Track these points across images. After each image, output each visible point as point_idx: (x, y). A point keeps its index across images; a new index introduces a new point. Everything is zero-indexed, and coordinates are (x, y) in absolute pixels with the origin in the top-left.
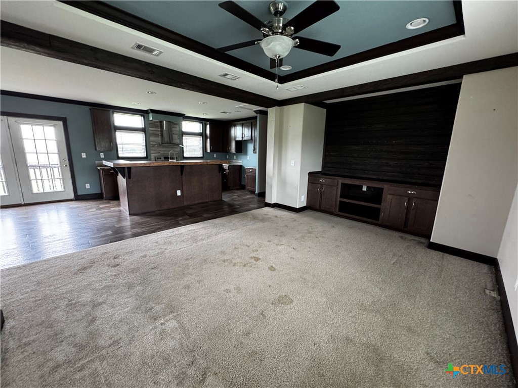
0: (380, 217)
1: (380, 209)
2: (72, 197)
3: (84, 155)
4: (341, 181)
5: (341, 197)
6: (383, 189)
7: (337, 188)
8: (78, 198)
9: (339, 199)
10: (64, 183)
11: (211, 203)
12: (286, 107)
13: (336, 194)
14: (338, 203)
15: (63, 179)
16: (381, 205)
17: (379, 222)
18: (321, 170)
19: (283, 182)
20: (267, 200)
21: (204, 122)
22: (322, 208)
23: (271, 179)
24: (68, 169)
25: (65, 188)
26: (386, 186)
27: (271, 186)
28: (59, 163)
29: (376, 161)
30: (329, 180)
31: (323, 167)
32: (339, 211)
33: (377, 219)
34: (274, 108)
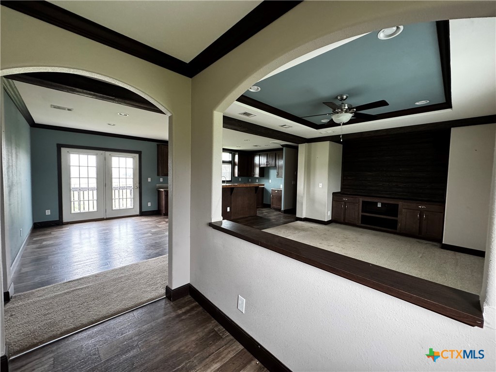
0: (398, 227)
1: (397, 220)
2: (138, 213)
3: (149, 180)
4: (361, 199)
5: (363, 211)
6: (398, 205)
7: (359, 204)
8: (143, 214)
9: (361, 213)
10: (134, 202)
11: (250, 218)
12: (313, 144)
13: (358, 210)
14: (360, 216)
15: (133, 198)
16: (397, 217)
17: (398, 231)
18: (340, 191)
19: (312, 200)
20: (298, 215)
21: (233, 152)
22: (346, 221)
23: (302, 197)
24: (138, 190)
25: (134, 206)
26: (401, 203)
27: (302, 204)
28: (132, 186)
29: (387, 184)
30: (352, 199)
31: (342, 189)
32: (361, 223)
33: (396, 228)
34: (304, 144)
